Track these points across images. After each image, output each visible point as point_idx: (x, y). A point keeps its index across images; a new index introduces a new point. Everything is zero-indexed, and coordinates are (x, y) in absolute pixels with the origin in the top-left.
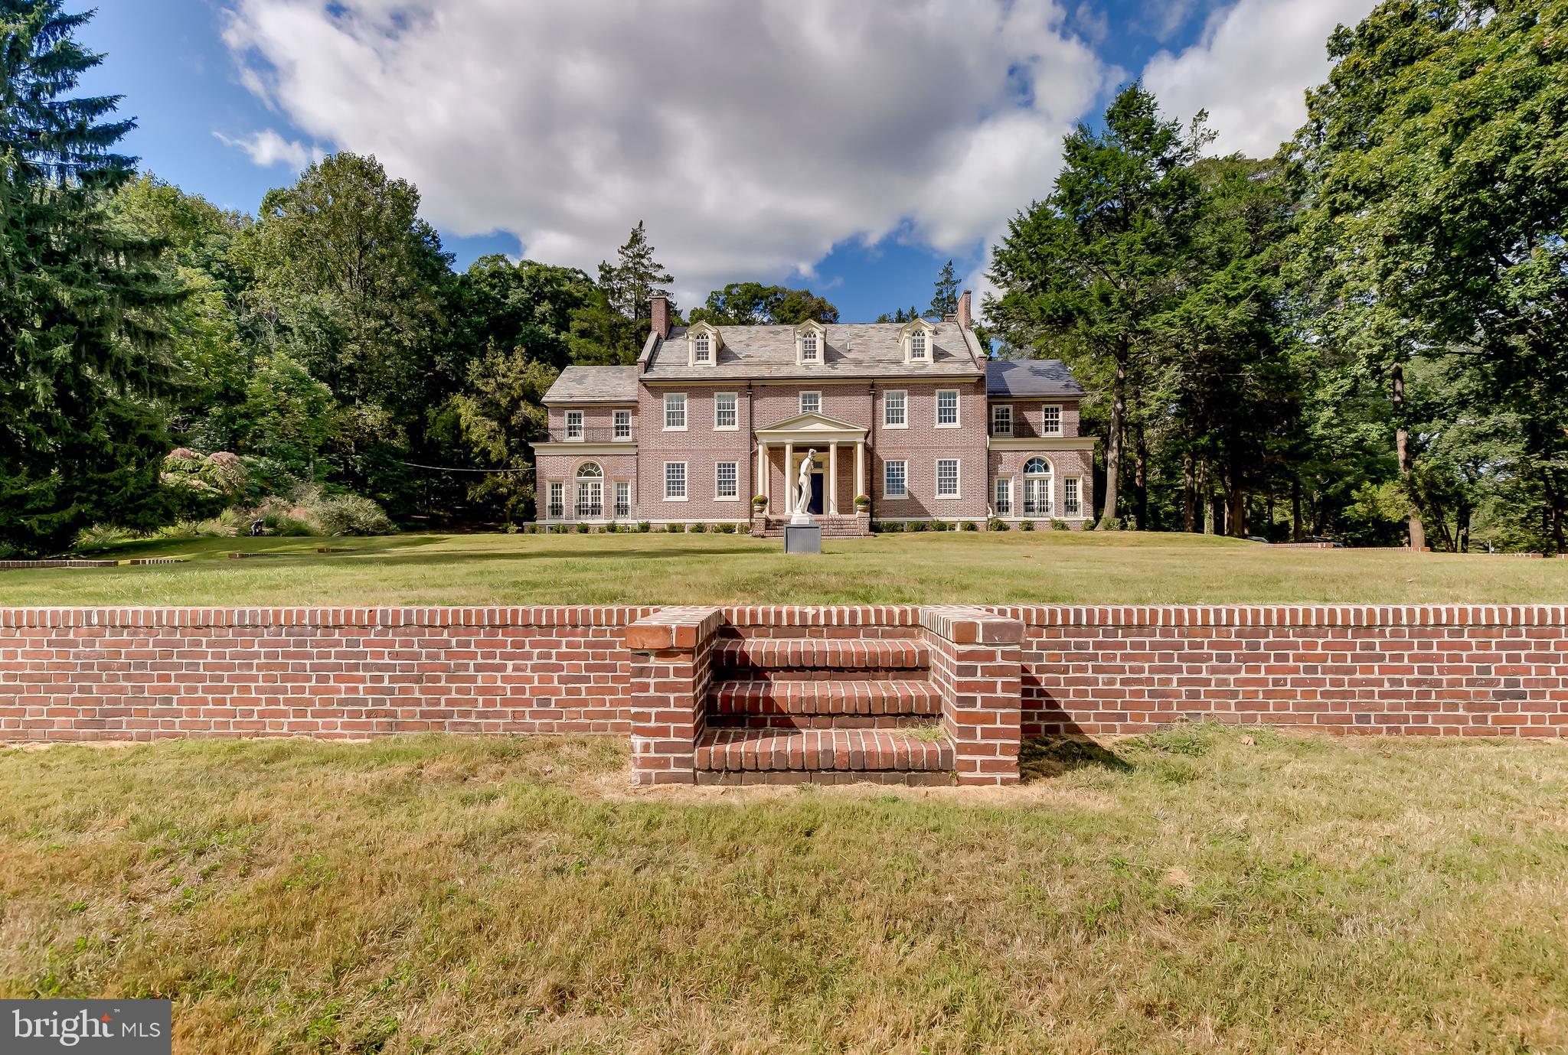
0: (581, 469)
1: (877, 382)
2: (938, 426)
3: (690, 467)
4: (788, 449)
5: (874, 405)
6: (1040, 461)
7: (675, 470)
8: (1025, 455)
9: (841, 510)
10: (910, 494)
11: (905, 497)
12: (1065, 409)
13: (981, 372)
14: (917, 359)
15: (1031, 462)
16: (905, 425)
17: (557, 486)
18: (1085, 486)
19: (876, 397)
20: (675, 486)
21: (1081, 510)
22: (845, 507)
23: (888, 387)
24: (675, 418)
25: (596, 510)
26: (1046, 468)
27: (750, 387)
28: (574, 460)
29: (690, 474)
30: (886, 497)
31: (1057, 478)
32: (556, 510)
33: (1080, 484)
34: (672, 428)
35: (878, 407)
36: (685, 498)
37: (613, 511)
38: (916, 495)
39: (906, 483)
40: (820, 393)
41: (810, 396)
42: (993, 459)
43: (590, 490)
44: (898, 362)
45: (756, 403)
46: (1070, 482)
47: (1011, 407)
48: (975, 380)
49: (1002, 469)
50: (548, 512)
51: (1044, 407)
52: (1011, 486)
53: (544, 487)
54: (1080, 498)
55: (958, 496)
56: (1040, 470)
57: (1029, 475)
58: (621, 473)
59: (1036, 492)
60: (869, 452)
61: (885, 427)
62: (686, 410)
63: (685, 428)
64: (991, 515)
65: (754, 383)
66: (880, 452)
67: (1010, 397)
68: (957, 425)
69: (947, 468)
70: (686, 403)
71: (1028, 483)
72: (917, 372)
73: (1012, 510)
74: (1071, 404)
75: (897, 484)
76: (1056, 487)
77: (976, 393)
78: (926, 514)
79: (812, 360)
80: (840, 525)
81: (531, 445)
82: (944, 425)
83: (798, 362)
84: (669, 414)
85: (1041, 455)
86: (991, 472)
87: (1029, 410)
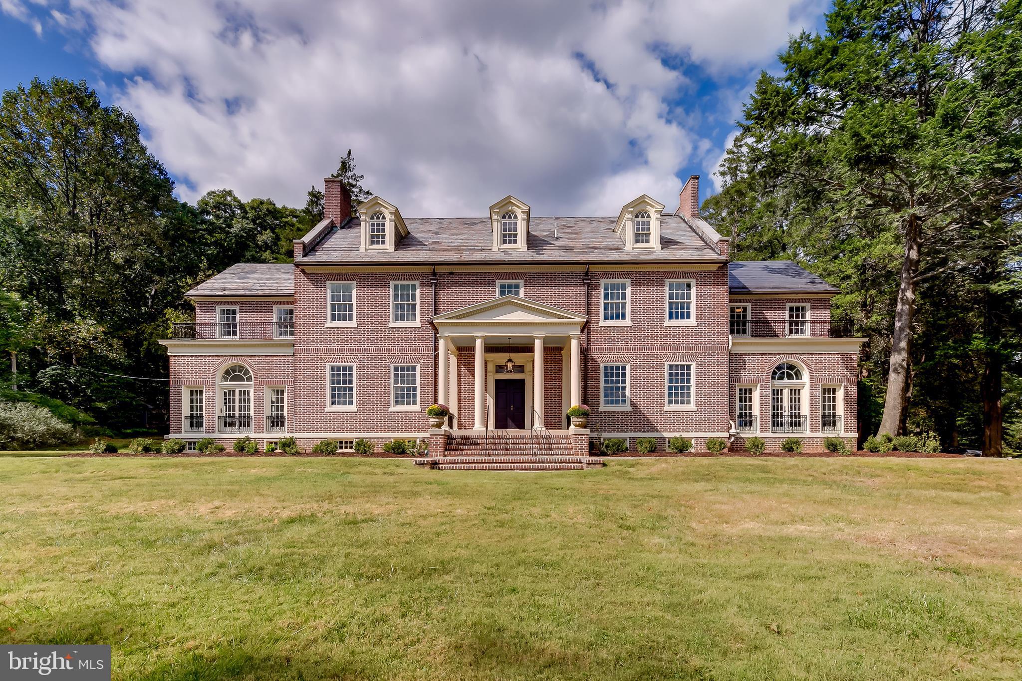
0: (227, 372)
1: (593, 269)
2: (667, 323)
3: (359, 369)
4: (479, 345)
5: (589, 297)
6: (791, 367)
7: (341, 375)
8: (774, 358)
9: (548, 425)
10: (633, 404)
11: (627, 407)
12: (812, 308)
13: (723, 257)
14: (640, 245)
15: (779, 368)
16: (627, 322)
17: (196, 393)
18: (847, 398)
19: (591, 287)
20: (340, 394)
21: (841, 424)
22: (554, 419)
23: (606, 275)
24: (341, 312)
25: (245, 422)
26: (798, 375)
27: (434, 274)
28: (216, 362)
29: (359, 380)
30: (603, 407)
31: (813, 386)
32: (196, 421)
33: (840, 395)
34: (337, 324)
35: (594, 300)
36: (353, 408)
37: (266, 423)
38: (641, 405)
39: (628, 392)
40: (521, 282)
41: (510, 286)
42: (735, 362)
43: (237, 397)
44: (617, 249)
45: (443, 294)
46: (829, 392)
47: (749, 306)
48: (714, 268)
49: (745, 376)
50: (185, 424)
51: (789, 305)
52: (756, 396)
53: (180, 394)
54: (841, 409)
55: (692, 406)
56: (790, 377)
57: (778, 383)
58: (274, 378)
59: (786, 403)
60: (584, 353)
61: (603, 323)
62: (354, 301)
63: (353, 323)
64: (733, 431)
65: (440, 270)
66: (594, 354)
67: (749, 293)
68: (692, 321)
69: (680, 374)
70: (354, 292)
71: (777, 393)
72: (643, 258)
73: (757, 424)
74: (820, 302)
75: (616, 393)
76: (812, 398)
77: (715, 284)
78: (654, 429)
79: (512, 246)
80: (548, 445)
81: (162, 342)
82: (675, 322)
83: (495, 248)
84: (333, 306)
85: (793, 360)
86: (733, 380)
87: (771, 309)
